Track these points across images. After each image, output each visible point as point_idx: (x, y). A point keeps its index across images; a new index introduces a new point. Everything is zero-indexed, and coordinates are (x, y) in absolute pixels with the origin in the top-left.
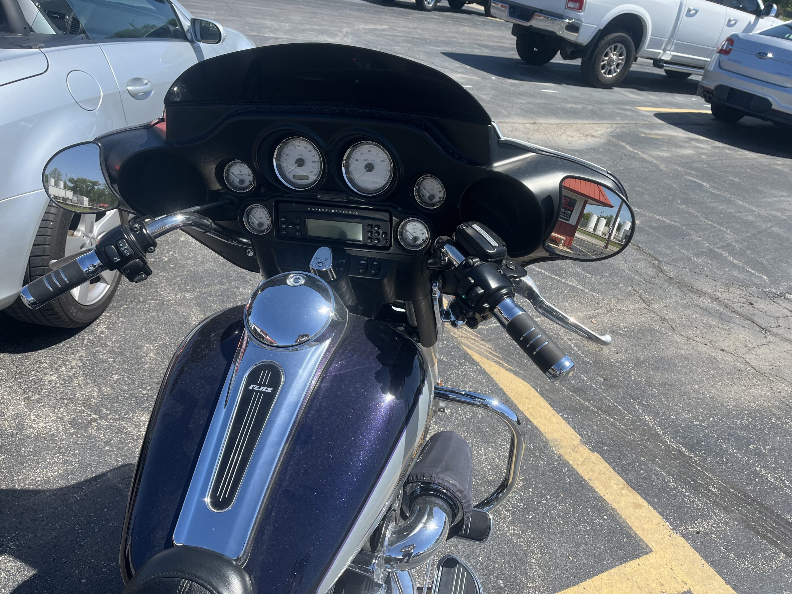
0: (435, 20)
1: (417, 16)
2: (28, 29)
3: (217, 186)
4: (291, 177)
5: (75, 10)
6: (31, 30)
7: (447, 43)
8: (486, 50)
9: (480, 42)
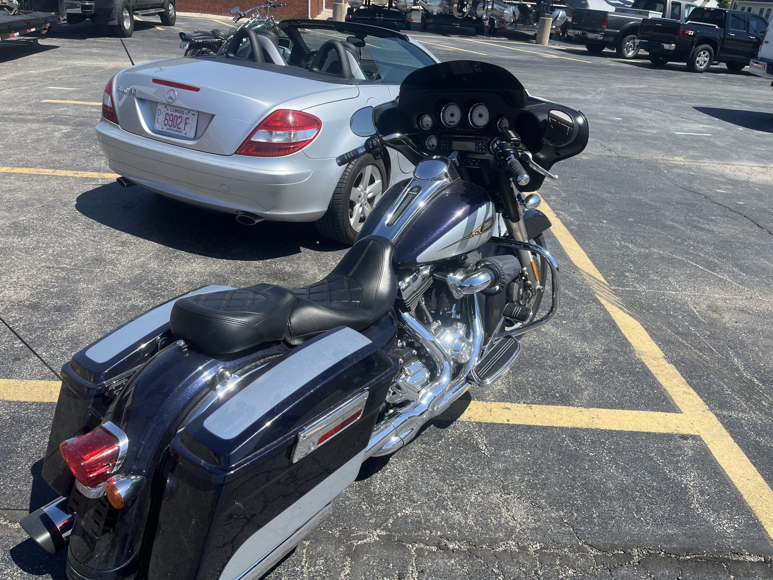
0: (703, 80)
1: (684, 77)
2: (352, 76)
3: (417, 126)
4: (448, 122)
5: (380, 70)
6: (354, 77)
7: (704, 100)
8: (747, 106)
9: (745, 99)
